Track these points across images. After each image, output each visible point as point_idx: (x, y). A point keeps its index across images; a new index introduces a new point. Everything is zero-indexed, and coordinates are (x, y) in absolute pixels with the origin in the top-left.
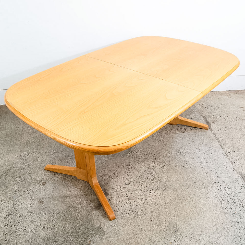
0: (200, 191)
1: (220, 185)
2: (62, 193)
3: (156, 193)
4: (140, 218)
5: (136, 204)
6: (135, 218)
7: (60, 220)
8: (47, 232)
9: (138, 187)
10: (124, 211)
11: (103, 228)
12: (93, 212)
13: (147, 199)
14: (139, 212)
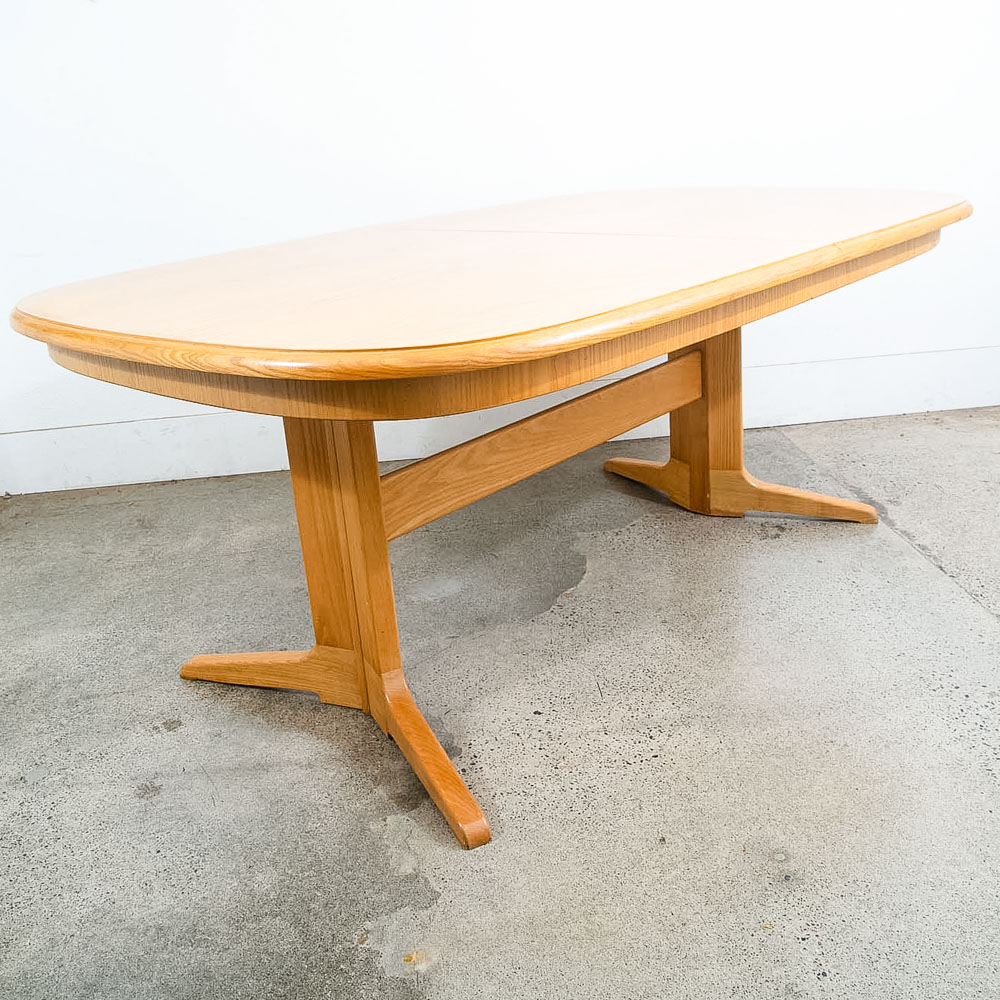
0: (880, 719)
1: (967, 696)
2: (248, 755)
3: (676, 739)
4: (608, 833)
5: (584, 782)
6: (585, 835)
7: (230, 853)
8: (162, 901)
9: (595, 721)
10: (529, 808)
11: (432, 880)
12: (385, 820)
13: (638, 760)
14: (602, 812)
